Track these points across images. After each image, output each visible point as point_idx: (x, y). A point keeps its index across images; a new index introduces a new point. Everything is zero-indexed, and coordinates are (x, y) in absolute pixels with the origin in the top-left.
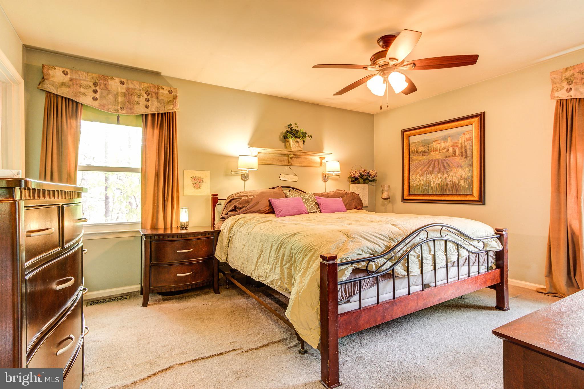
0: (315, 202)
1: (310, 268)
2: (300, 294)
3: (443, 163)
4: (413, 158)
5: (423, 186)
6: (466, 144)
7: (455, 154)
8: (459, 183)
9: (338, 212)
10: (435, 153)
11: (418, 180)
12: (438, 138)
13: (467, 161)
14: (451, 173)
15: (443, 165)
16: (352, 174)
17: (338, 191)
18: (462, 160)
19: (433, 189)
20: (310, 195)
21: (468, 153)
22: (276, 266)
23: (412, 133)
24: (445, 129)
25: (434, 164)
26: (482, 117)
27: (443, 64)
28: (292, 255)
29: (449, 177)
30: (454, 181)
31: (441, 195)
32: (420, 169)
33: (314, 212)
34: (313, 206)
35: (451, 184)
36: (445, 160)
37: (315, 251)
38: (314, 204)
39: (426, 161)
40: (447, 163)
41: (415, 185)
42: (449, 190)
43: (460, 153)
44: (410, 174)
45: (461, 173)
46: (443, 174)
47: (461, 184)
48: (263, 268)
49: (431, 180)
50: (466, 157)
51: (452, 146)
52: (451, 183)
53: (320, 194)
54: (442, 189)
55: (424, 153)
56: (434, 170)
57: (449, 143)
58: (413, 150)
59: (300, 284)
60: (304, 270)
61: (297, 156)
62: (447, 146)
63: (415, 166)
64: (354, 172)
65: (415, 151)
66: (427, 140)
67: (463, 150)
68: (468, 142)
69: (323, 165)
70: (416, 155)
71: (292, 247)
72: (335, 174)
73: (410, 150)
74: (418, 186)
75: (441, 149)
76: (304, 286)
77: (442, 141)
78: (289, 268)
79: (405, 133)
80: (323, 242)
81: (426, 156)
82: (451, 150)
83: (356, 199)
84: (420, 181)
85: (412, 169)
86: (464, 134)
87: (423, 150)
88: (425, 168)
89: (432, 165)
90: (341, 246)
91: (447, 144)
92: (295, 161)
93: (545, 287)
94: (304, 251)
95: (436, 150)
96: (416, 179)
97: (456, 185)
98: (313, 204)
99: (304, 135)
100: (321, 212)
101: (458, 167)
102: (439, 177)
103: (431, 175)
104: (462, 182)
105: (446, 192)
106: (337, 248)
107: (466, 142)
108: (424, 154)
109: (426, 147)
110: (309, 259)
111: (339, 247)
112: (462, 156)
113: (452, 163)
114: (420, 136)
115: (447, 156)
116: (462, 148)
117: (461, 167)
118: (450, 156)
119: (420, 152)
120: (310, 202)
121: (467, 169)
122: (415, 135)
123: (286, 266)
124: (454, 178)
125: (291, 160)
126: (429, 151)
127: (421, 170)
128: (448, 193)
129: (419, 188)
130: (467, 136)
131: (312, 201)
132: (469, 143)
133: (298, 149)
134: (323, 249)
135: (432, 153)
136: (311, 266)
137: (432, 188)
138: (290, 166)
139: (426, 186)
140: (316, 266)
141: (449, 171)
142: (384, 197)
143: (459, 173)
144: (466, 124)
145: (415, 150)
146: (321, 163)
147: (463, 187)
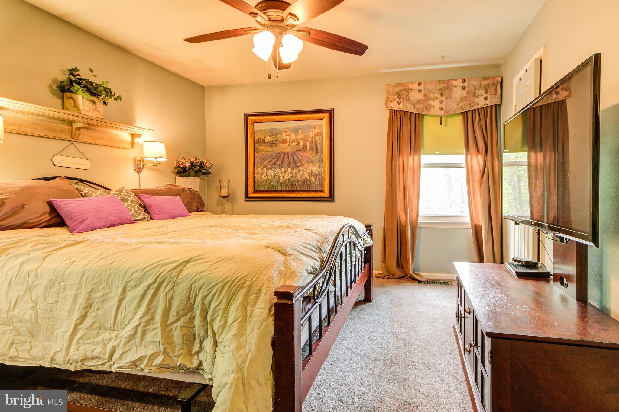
0: (138, 203)
1: (250, 317)
2: (244, 369)
3: (293, 156)
4: (258, 149)
5: (270, 181)
6: (317, 138)
7: (306, 148)
8: (310, 178)
9: (179, 216)
10: (284, 145)
11: (265, 174)
12: (287, 128)
13: (317, 156)
14: (302, 169)
15: (293, 159)
16: (180, 163)
17: (169, 186)
18: (313, 155)
19: (283, 185)
20: (126, 192)
21: (319, 148)
22: (146, 328)
23: (258, 119)
24: (295, 119)
25: (284, 157)
26: (331, 112)
27: (336, 45)
28: (192, 301)
29: (300, 172)
30: (304, 176)
31: (291, 192)
32: (267, 161)
33: (141, 220)
34: (136, 209)
35: (301, 180)
36: (295, 154)
37: (250, 286)
38: (138, 205)
39: (274, 153)
40: (298, 157)
41: (261, 180)
42: (300, 186)
43: (311, 148)
44: (255, 167)
45: (311, 168)
46: (294, 169)
47: (312, 180)
48: (99, 339)
49: (280, 175)
50: (317, 152)
51: (302, 139)
52: (302, 178)
53: (143, 191)
54: (292, 184)
55: (272, 143)
56: (284, 164)
57: (300, 136)
58: (259, 139)
59: (239, 352)
60: (239, 322)
61: (90, 126)
62: (298, 138)
63: (262, 158)
64: (183, 161)
65: (262, 141)
66: (275, 129)
67: (314, 144)
68: (318, 137)
69: (135, 146)
70: (263, 145)
71: (193, 287)
72: (157, 161)
73: (256, 139)
74: (265, 182)
75: (291, 141)
76: (249, 352)
77: (292, 133)
78: (185, 327)
79: (249, 118)
80: (255, 269)
81: (274, 148)
82: (301, 143)
83: (197, 198)
84: (267, 175)
85: (257, 162)
86: (315, 128)
87: (271, 140)
88: (273, 161)
89: (281, 159)
90: (283, 271)
91: (298, 137)
92: (85, 135)
93: (381, 272)
94: (228, 289)
95: (286, 142)
96: (263, 173)
97: (306, 181)
98: (136, 206)
99: (109, 92)
100: (151, 219)
101: (309, 162)
102: (289, 172)
103: (280, 169)
104: (313, 178)
105: (297, 188)
106: (280, 274)
107: (316, 137)
108: (272, 145)
109: (274, 137)
110: (243, 303)
111: (282, 273)
112: (313, 150)
113: (302, 158)
114: (267, 124)
115: (298, 150)
116: (312, 142)
117: (312, 162)
118: (300, 150)
119: (268, 143)
120: (129, 203)
121: (317, 165)
122: (261, 122)
123: (180, 323)
124: (305, 173)
125: (77, 132)
126: (278, 143)
127: (268, 163)
128: (298, 189)
129: (267, 184)
130: (318, 131)
131: (132, 201)
132: (320, 138)
133: (94, 114)
134: (262, 280)
135: (281, 145)
136: (251, 314)
137: (281, 183)
138: (74, 143)
139: (275, 182)
140: (261, 311)
141: (300, 166)
142: (222, 195)
143: (310, 169)
144: (316, 118)
145: (262, 139)
146: (133, 144)
147: (313, 183)
